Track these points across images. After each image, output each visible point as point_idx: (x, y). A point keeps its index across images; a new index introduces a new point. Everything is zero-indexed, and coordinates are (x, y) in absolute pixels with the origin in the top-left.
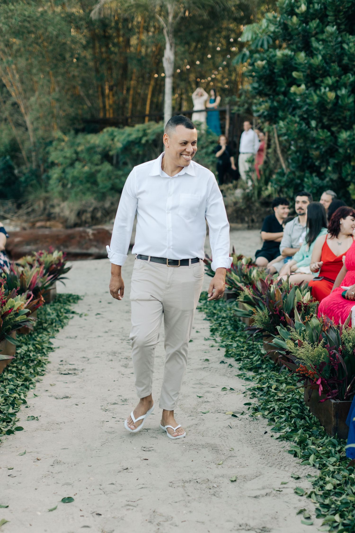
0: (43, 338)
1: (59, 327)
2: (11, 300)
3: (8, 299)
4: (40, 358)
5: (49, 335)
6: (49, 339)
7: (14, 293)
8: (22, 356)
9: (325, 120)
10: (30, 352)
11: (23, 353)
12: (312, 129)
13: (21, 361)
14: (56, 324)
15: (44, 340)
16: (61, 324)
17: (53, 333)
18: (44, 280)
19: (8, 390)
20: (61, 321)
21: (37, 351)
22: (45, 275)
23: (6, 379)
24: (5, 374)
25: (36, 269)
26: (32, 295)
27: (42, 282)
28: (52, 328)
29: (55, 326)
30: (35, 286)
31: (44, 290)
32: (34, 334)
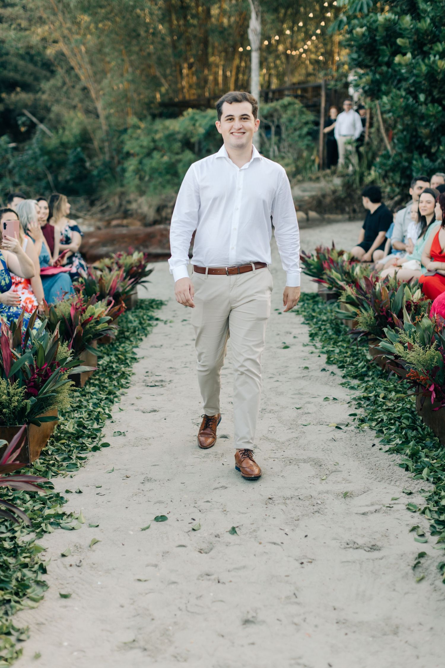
0: (126, 348)
1: (142, 336)
2: (91, 306)
3: (88, 306)
4: (123, 369)
5: (132, 344)
6: (132, 349)
7: (93, 299)
8: (105, 368)
9: (435, 93)
10: (113, 363)
11: (105, 365)
12: (421, 104)
13: (104, 373)
14: (140, 332)
15: (127, 350)
16: (144, 332)
17: (136, 342)
18: (125, 285)
19: (91, 404)
20: (144, 329)
21: (120, 362)
22: (125, 279)
23: (88, 393)
24: (87, 387)
25: (115, 273)
26: (113, 302)
27: (123, 286)
28: (135, 336)
29: (138, 335)
30: (116, 291)
31: (125, 295)
32: (115, 343)
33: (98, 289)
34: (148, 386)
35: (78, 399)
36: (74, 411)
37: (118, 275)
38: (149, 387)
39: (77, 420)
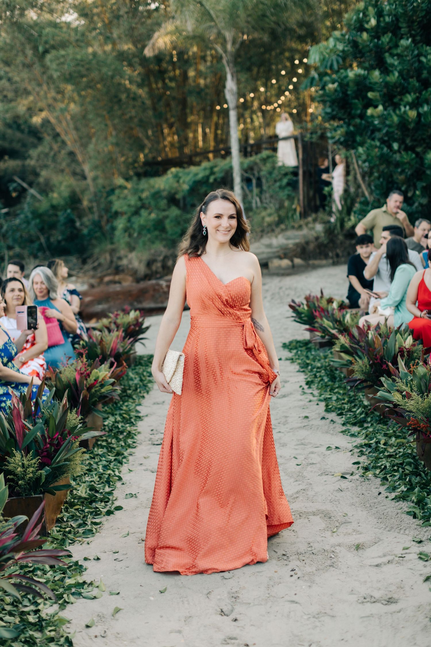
0: (130, 406)
1: (144, 393)
2: (95, 370)
3: (92, 370)
4: (129, 429)
5: (135, 402)
6: (135, 407)
7: (97, 363)
8: (111, 428)
9: (408, 141)
10: (118, 422)
11: (110, 425)
12: (395, 152)
13: (110, 433)
14: (141, 389)
15: (131, 408)
16: (145, 389)
17: (139, 400)
18: (125, 345)
19: (101, 467)
20: (145, 386)
21: (125, 421)
22: (124, 338)
23: (97, 455)
24: (96, 449)
25: (115, 334)
26: (116, 364)
27: (123, 347)
28: (137, 394)
29: (140, 392)
30: (116, 351)
31: (125, 355)
32: (119, 402)
33: (99, 351)
34: (154, 444)
35: (87, 462)
36: (85, 474)
37: (117, 337)
38: (155, 446)
39: (88, 484)
